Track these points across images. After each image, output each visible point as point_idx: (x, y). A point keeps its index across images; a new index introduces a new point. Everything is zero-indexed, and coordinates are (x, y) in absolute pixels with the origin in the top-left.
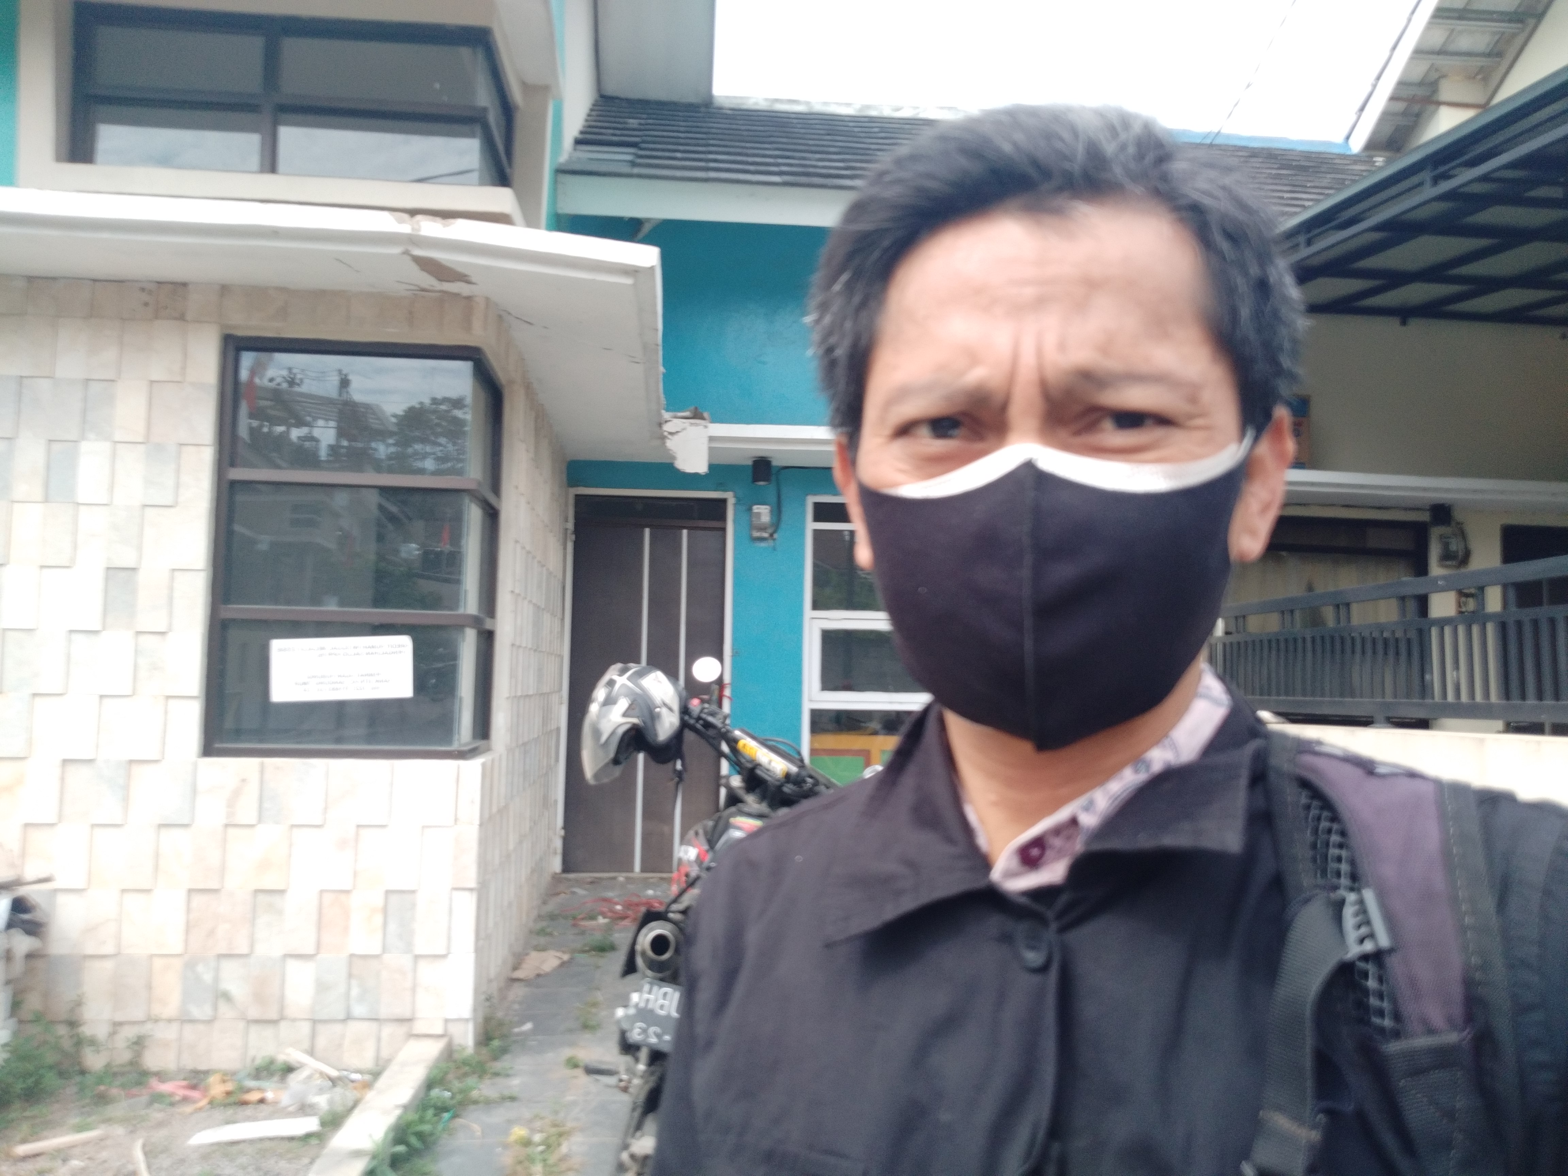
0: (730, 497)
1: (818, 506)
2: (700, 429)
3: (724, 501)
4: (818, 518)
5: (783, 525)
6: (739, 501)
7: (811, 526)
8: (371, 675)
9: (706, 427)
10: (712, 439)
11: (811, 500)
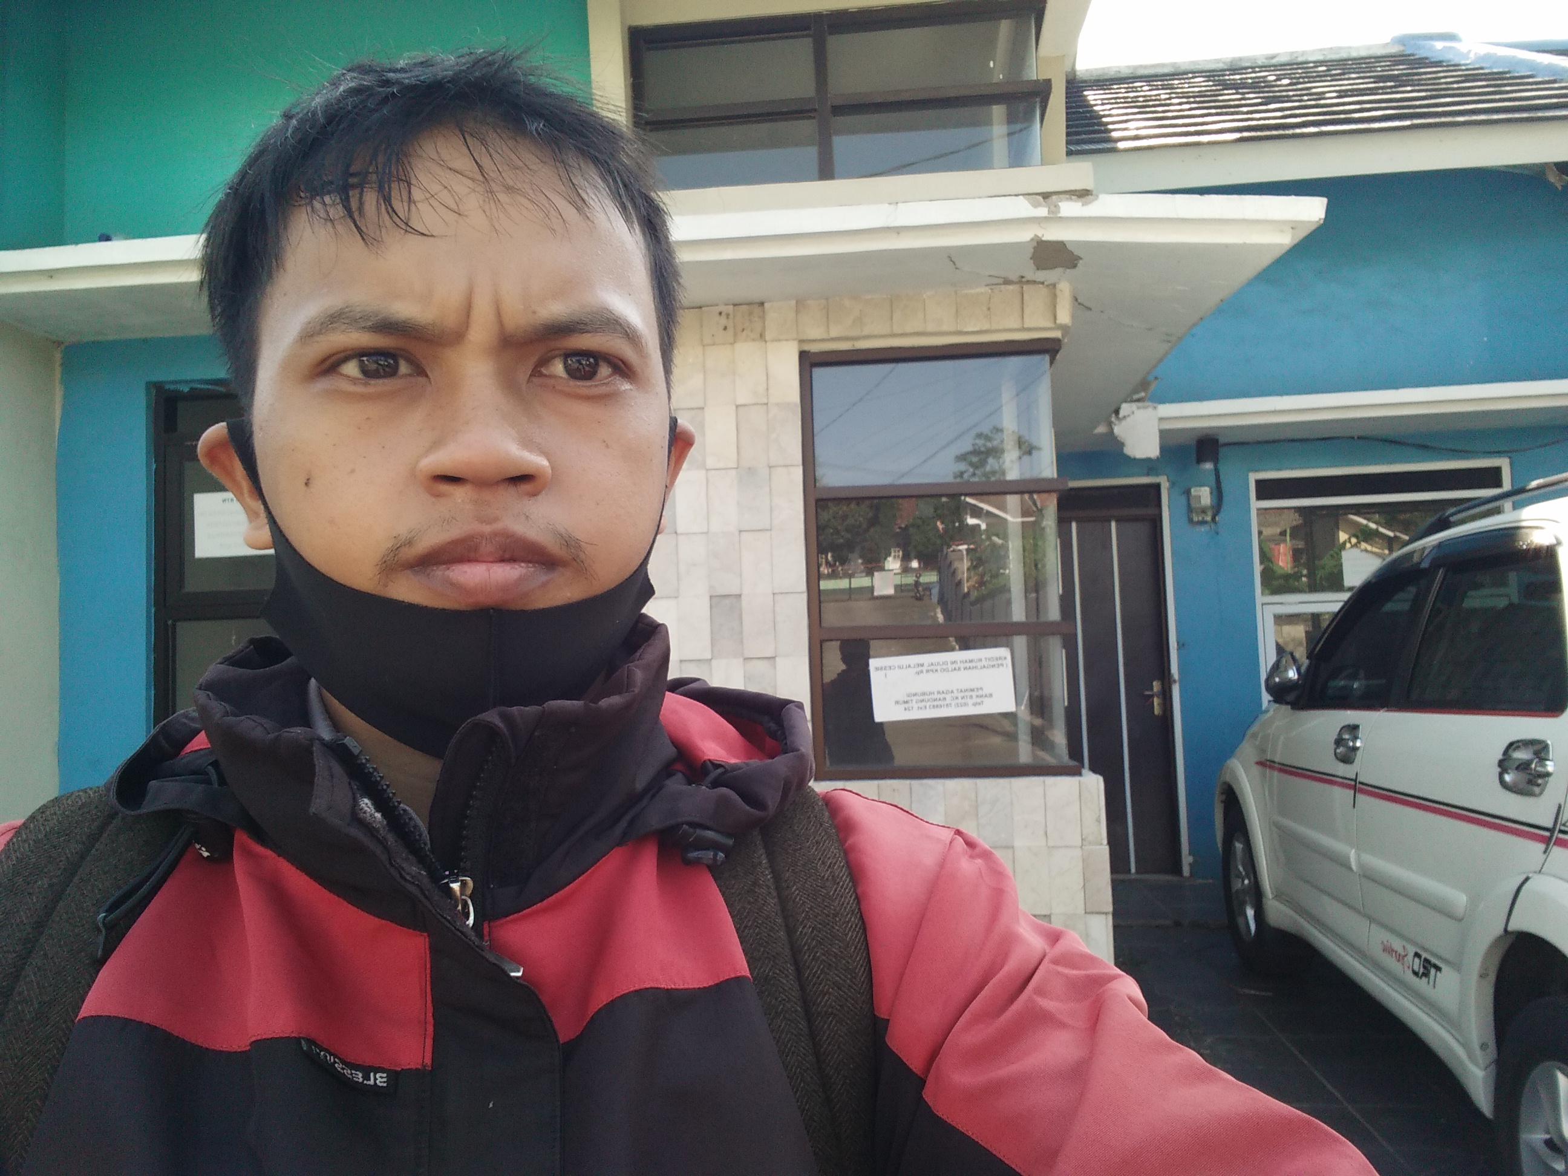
0: (1164, 482)
1: (1259, 483)
2: (1150, 411)
3: (1157, 487)
4: (1260, 496)
5: (1224, 508)
6: (1173, 484)
7: (1255, 504)
8: (972, 690)
9: (1155, 408)
10: (1161, 419)
11: (1253, 477)
